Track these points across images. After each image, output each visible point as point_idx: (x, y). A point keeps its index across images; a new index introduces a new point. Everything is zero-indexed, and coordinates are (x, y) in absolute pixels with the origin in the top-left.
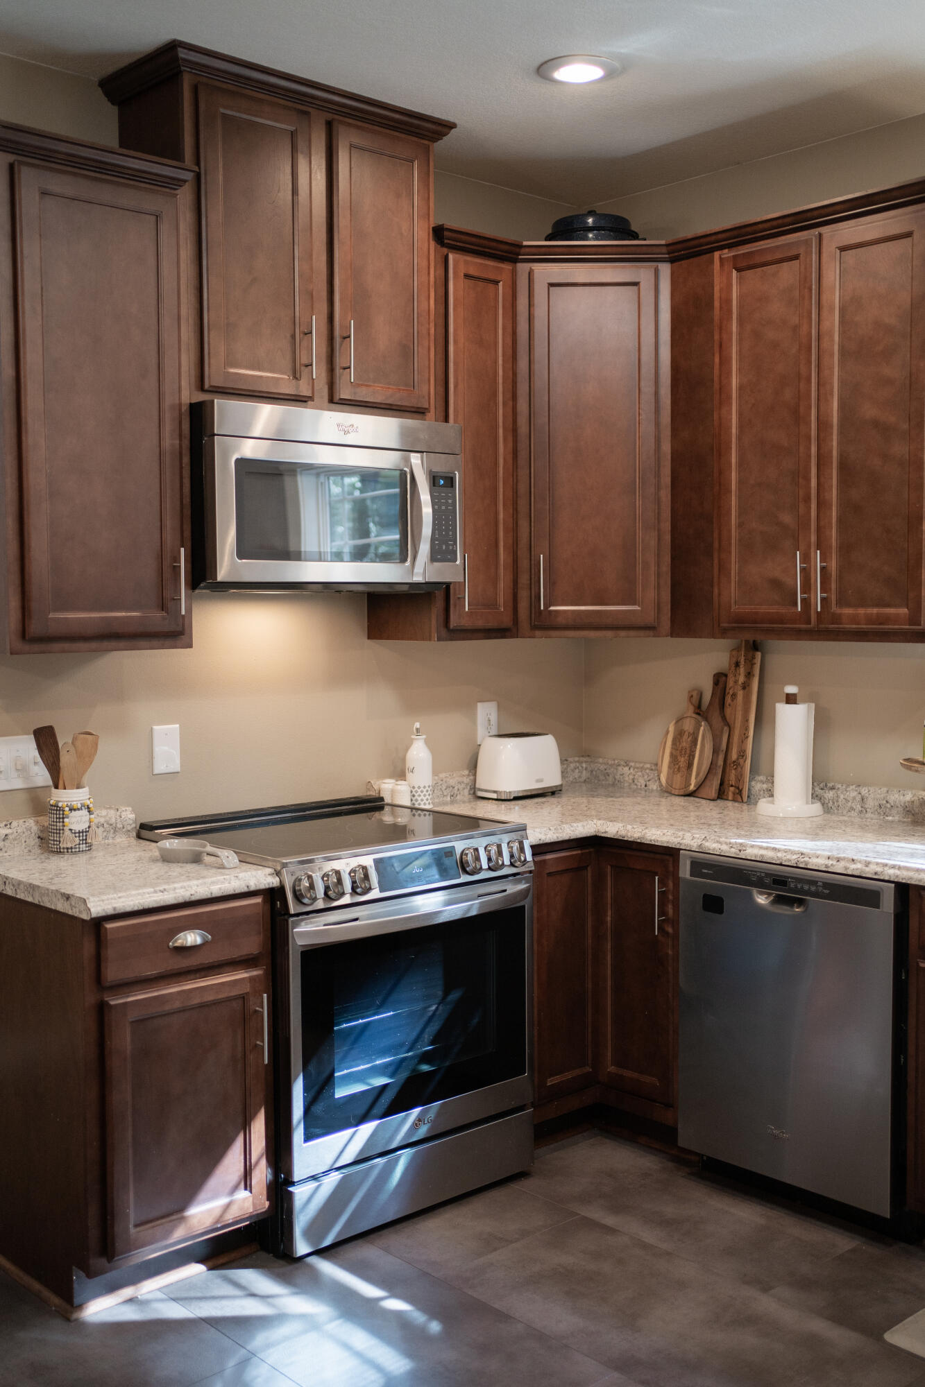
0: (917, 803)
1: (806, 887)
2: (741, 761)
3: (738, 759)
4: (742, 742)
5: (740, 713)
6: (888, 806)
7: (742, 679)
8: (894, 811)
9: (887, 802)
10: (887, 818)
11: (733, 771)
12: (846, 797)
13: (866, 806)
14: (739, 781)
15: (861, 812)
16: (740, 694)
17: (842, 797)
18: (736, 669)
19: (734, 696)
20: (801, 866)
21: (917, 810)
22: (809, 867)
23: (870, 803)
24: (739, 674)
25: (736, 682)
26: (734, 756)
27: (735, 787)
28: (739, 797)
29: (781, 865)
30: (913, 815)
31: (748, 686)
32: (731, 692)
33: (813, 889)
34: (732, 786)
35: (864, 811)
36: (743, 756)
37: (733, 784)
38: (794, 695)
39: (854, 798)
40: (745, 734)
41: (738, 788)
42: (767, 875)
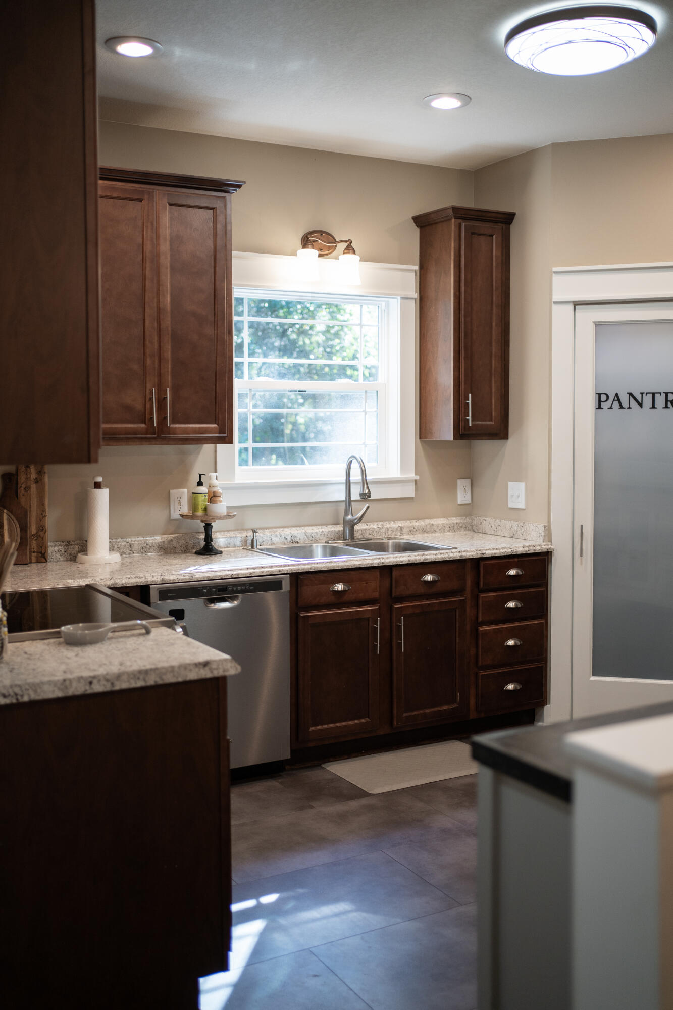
0: (166, 543)
1: (239, 588)
2: (41, 534)
3: (37, 532)
4: (41, 520)
5: (36, 500)
6: (148, 547)
7: (33, 476)
8: (152, 550)
9: (147, 545)
10: (148, 554)
11: (34, 542)
12: (119, 546)
13: (133, 550)
14: (41, 547)
15: (129, 554)
16: (33, 487)
17: (116, 546)
18: (27, 470)
19: (27, 489)
20: (235, 577)
21: (166, 546)
22: (240, 576)
23: (136, 547)
24: (30, 473)
25: (28, 478)
26: (33, 530)
27: (37, 552)
28: (43, 559)
29: (222, 579)
30: (164, 550)
31: (41, 480)
32: (24, 486)
33: (243, 588)
34: (34, 552)
35: (132, 553)
36: (42, 530)
37: (36, 551)
38: (100, 483)
39: (125, 546)
40: (42, 514)
41: (41, 553)
42: (214, 587)
